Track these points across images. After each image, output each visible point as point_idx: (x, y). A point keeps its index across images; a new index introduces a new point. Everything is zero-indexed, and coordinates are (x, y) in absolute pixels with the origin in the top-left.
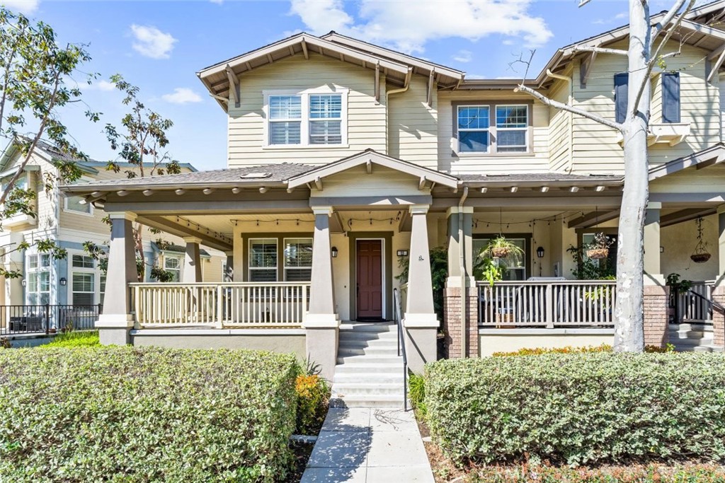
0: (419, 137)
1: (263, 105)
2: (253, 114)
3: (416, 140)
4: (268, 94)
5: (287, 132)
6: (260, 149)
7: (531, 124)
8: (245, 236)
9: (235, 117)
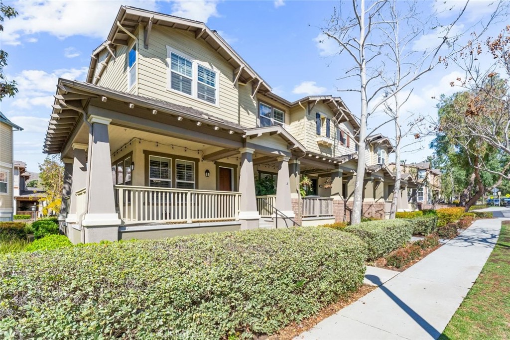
0: (249, 114)
1: (166, 57)
2: (158, 60)
3: (247, 115)
4: (170, 50)
5: (181, 83)
6: (164, 90)
7: (284, 122)
8: (146, 153)
9: (144, 56)
